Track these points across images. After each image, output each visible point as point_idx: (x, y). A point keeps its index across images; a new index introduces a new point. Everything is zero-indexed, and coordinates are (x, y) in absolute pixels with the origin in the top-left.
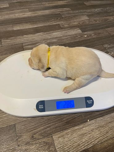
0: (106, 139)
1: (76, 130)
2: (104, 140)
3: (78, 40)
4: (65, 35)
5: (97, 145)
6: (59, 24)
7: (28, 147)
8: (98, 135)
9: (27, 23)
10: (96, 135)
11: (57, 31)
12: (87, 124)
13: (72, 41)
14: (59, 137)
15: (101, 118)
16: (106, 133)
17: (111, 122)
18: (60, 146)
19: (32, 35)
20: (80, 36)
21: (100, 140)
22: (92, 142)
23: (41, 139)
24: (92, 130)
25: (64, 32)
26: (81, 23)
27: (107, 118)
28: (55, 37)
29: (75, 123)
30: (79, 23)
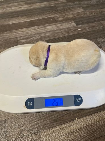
0: (92, 138)
1: (64, 128)
2: (90, 139)
3: (71, 34)
4: (59, 28)
6: (54, 17)
8: (85, 134)
10: (83, 134)
11: (51, 24)
12: (75, 122)
13: (66, 35)
14: (46, 135)
15: (90, 117)
16: (93, 132)
19: (26, 29)
20: (74, 30)
21: (87, 139)
23: (29, 135)
24: (80, 129)
25: (58, 25)
26: (75, 16)
27: (96, 116)
28: (49, 31)
29: (63, 121)
30: (74, 16)
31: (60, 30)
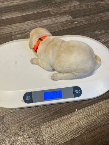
0: (93, 128)
1: (64, 119)
2: (91, 129)
3: (68, 27)
4: (55, 22)
5: (84, 135)
6: (49, 11)
7: (16, 138)
8: (86, 124)
9: (15, 11)
10: (84, 124)
11: (46, 18)
12: (75, 113)
13: (62, 29)
14: (47, 127)
15: (89, 107)
16: (93, 122)
17: (99, 111)
18: (48, 136)
19: (21, 24)
20: (70, 23)
21: (87, 129)
22: (79, 131)
23: (29, 129)
24: (80, 120)
25: (53, 19)
26: (71, 9)
27: (95, 106)
28: (44, 25)
29: (63, 113)
30: (69, 9)
31: (56, 24)
